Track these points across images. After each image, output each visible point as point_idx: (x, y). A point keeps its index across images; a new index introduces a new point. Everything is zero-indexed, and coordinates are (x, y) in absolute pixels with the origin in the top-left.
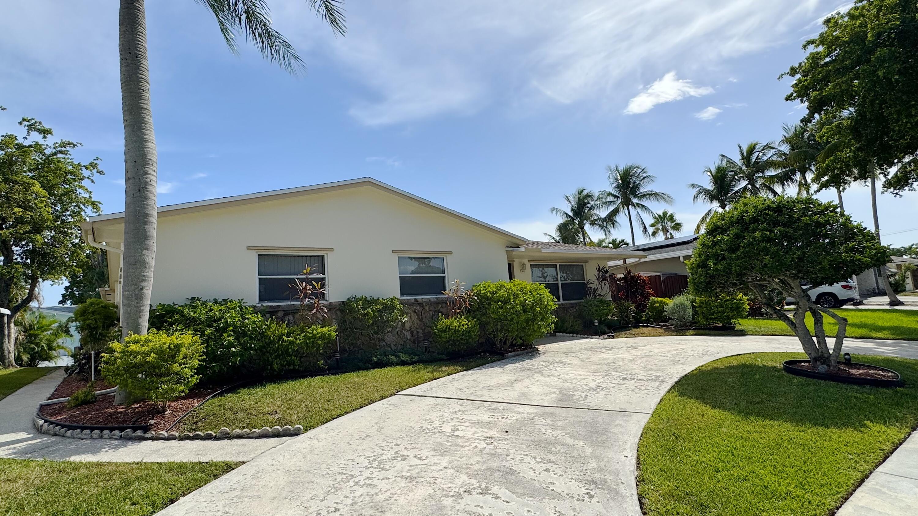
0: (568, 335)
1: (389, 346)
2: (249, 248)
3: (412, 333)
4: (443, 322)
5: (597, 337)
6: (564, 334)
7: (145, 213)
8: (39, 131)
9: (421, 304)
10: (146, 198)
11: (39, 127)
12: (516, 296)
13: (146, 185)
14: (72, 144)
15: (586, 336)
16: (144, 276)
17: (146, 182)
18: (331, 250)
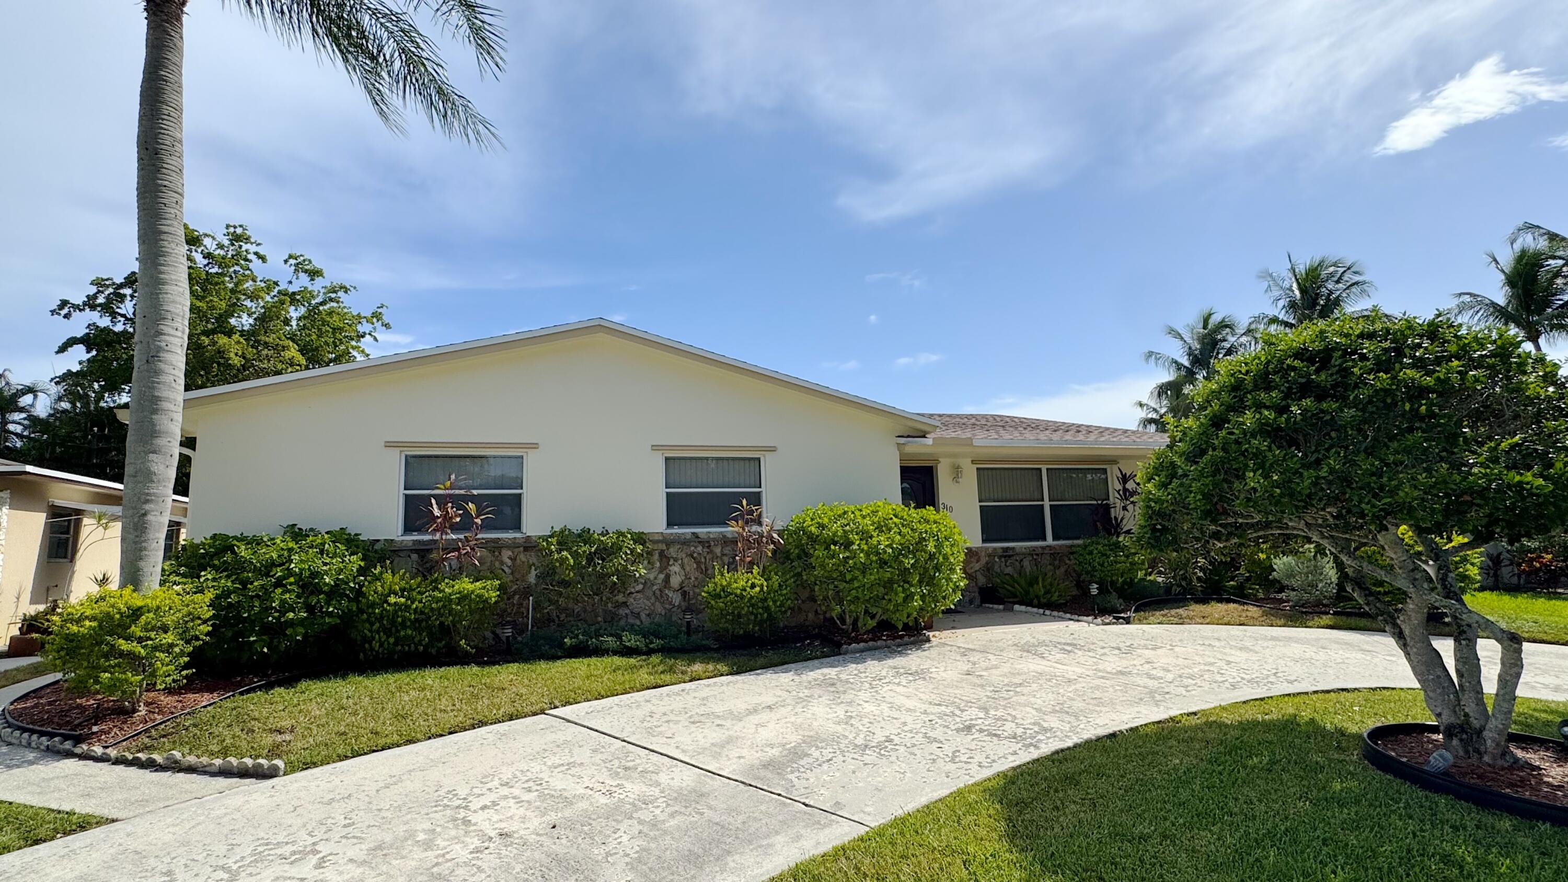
0: (1035, 610)
1: (638, 615)
2: (389, 445)
3: (684, 594)
4: (723, 578)
5: (1090, 618)
6: (1029, 609)
7: (153, 396)
8: (306, 271)
9: (706, 543)
10: (158, 373)
11: (307, 267)
15: (1068, 616)
16: (148, 494)
17: (160, 347)
18: (534, 446)
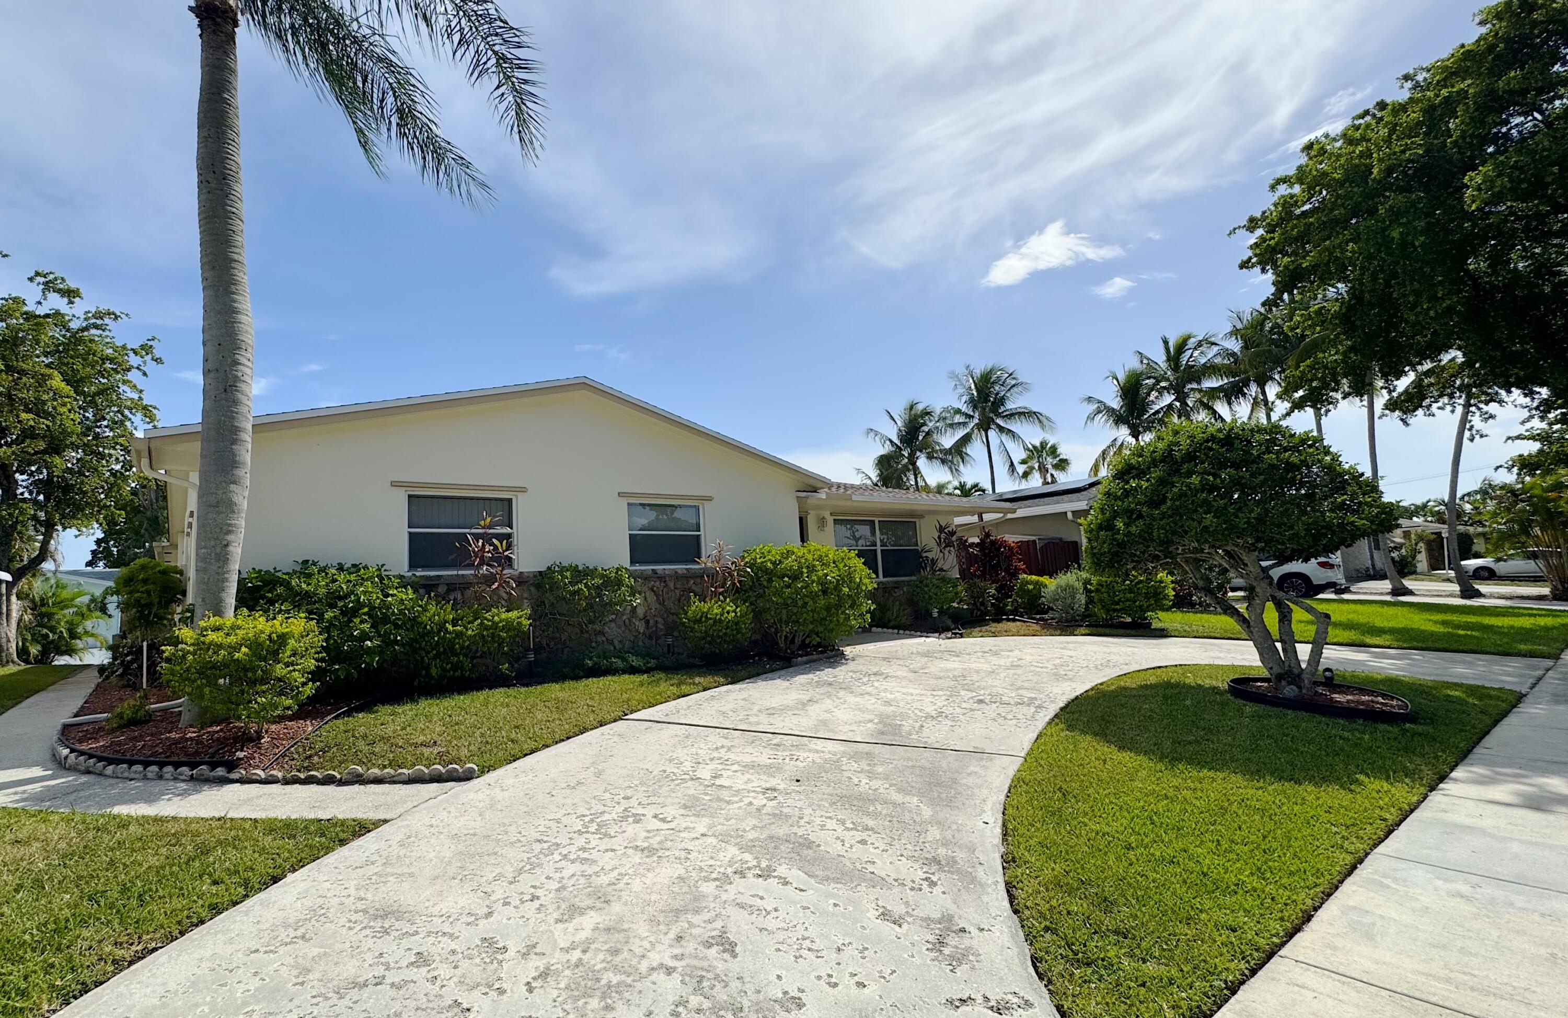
0: (890, 631)
1: (612, 643)
2: (394, 484)
3: (647, 622)
4: (697, 606)
5: (937, 635)
6: (885, 630)
7: (233, 426)
8: (59, 291)
9: (661, 578)
10: (236, 402)
11: (61, 286)
12: (811, 569)
13: (235, 382)
14: (114, 314)
15: (919, 633)
16: (230, 525)
17: (236, 377)
18: (523, 490)
